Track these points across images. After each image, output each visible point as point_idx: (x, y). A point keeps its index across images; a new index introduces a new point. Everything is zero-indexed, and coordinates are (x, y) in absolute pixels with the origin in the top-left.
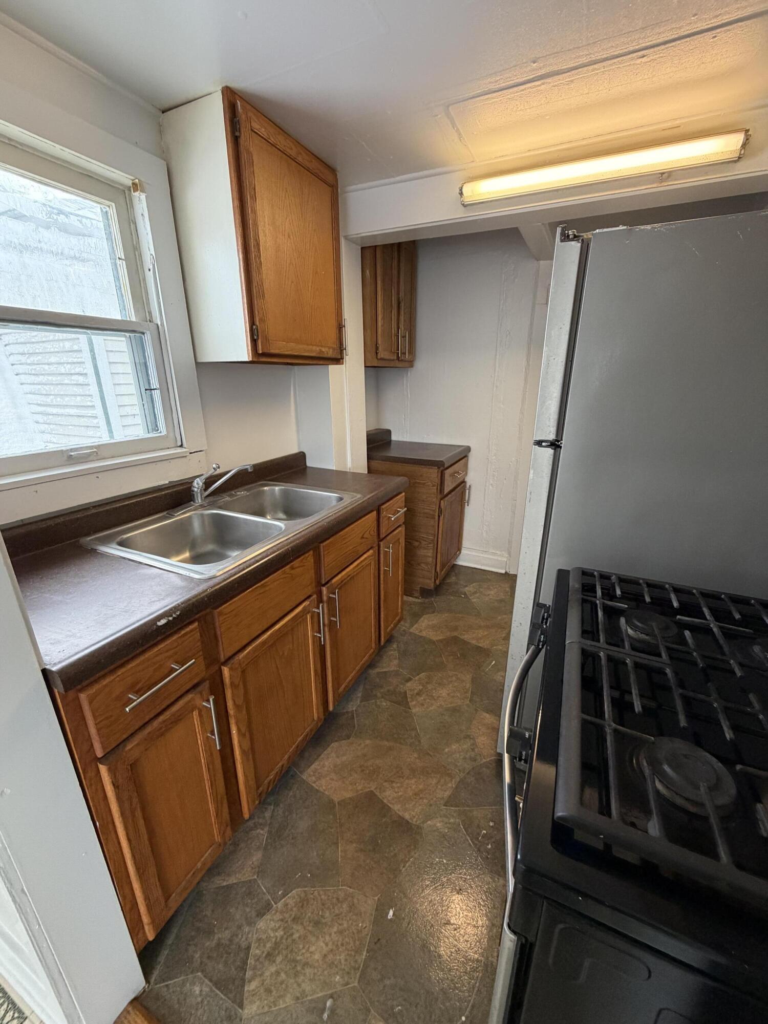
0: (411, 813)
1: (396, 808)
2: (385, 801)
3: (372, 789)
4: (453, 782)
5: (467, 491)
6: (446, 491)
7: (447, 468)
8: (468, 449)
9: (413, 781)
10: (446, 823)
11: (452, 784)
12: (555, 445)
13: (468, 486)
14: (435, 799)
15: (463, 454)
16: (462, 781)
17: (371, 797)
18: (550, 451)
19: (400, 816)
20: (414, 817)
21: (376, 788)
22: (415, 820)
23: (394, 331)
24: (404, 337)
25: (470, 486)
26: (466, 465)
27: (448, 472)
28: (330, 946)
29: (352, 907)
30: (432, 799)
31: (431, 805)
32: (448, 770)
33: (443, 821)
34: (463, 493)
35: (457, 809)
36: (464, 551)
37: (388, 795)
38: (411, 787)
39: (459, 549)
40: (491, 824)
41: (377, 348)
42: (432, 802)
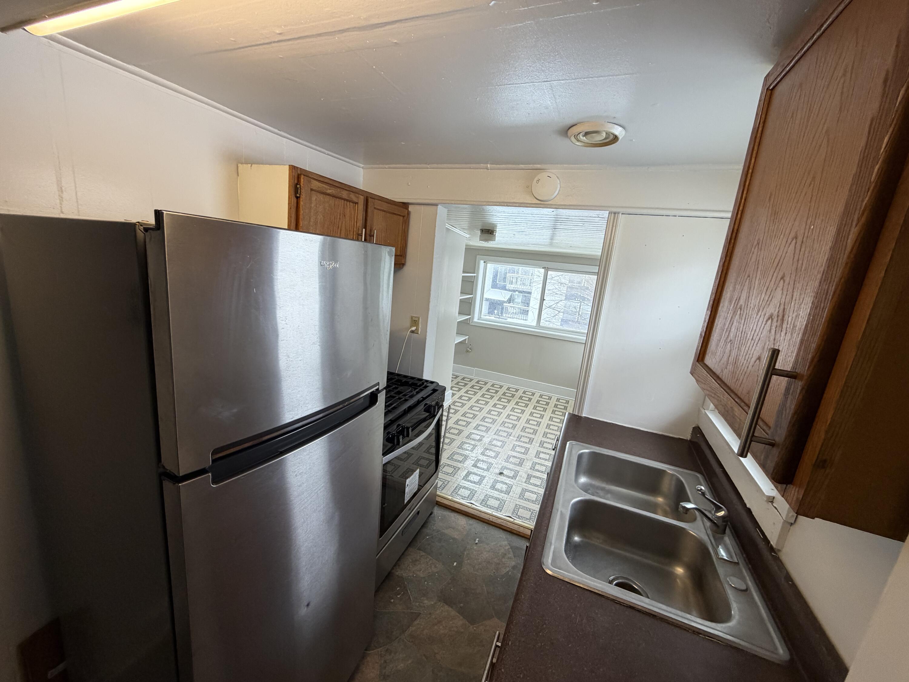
0: (444, 610)
1: (453, 613)
2: (461, 618)
3: (472, 626)
4: (411, 630)
9: (442, 632)
10: (421, 602)
11: (412, 629)
14: (427, 618)
16: (404, 632)
17: (472, 621)
19: (452, 607)
20: (442, 606)
21: (469, 627)
22: (441, 605)
28: (481, 556)
29: (474, 567)
30: (428, 618)
31: (430, 614)
32: (412, 641)
33: (424, 604)
35: (412, 611)
37: (459, 622)
38: (444, 627)
40: (392, 601)
42: (429, 616)
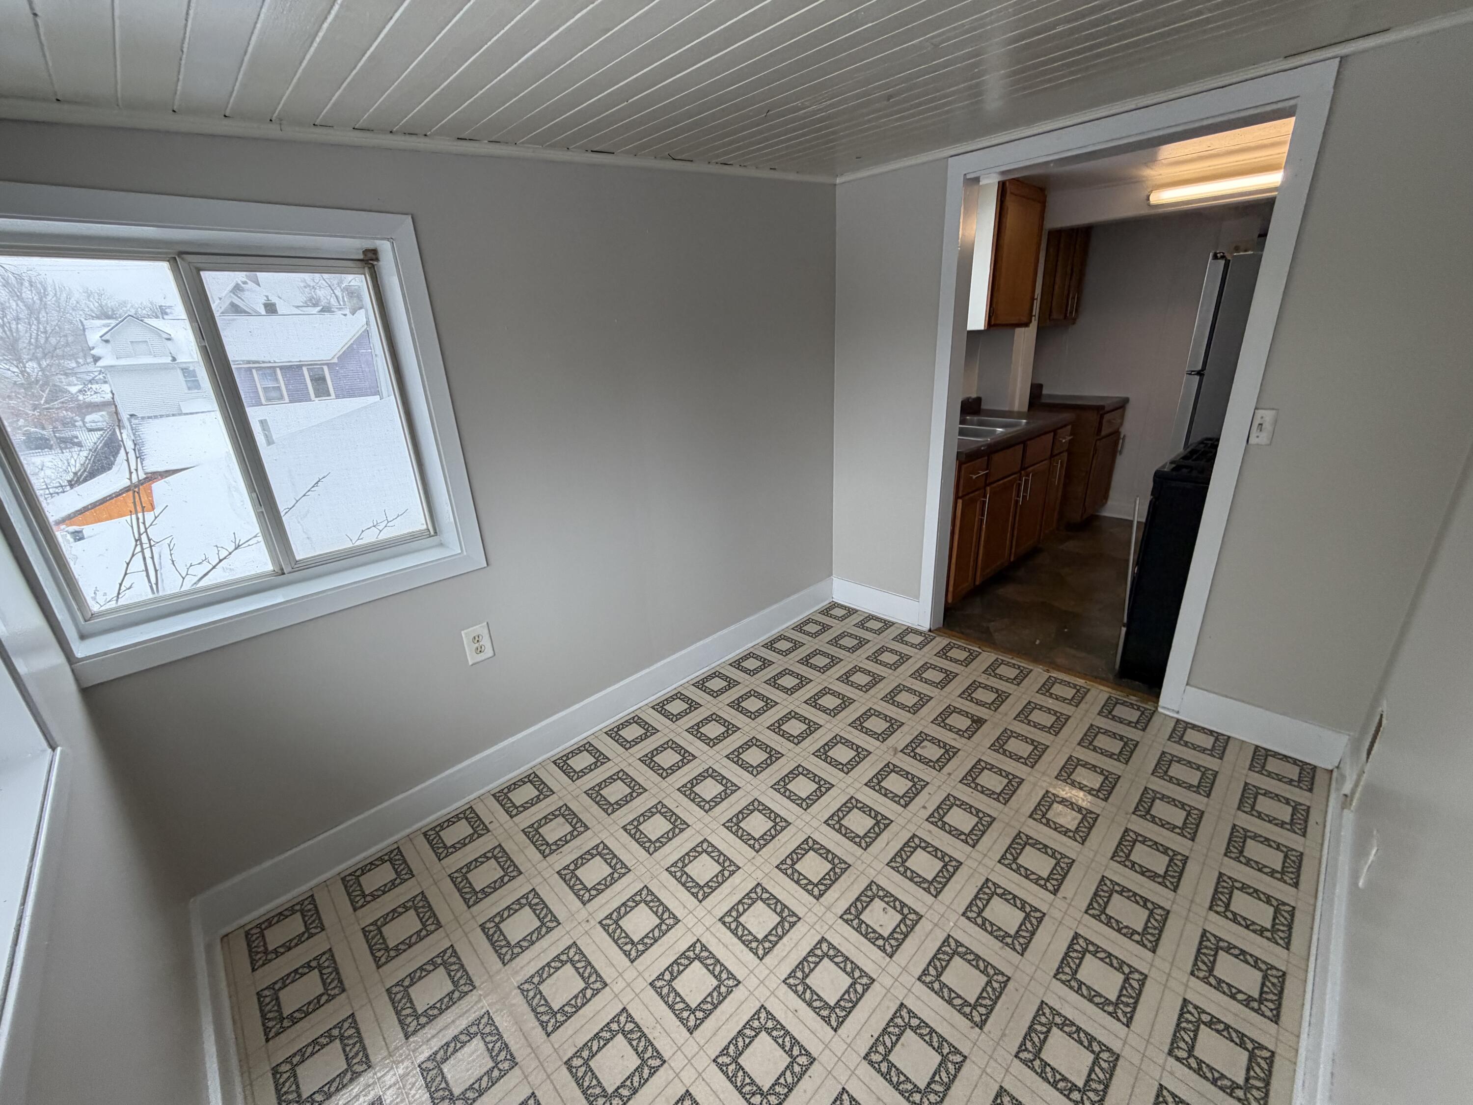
5: (1121, 441)
6: (1103, 433)
7: (1108, 412)
8: (1126, 401)
12: (1200, 373)
13: (1122, 436)
15: (1122, 405)
18: (1197, 378)
23: (1066, 292)
24: (1073, 298)
25: (1124, 436)
26: (1122, 417)
27: (1107, 417)
34: (1116, 444)
36: (1110, 503)
39: (1106, 497)
41: (1051, 312)
